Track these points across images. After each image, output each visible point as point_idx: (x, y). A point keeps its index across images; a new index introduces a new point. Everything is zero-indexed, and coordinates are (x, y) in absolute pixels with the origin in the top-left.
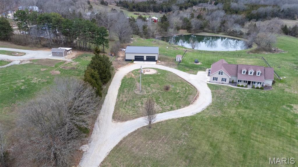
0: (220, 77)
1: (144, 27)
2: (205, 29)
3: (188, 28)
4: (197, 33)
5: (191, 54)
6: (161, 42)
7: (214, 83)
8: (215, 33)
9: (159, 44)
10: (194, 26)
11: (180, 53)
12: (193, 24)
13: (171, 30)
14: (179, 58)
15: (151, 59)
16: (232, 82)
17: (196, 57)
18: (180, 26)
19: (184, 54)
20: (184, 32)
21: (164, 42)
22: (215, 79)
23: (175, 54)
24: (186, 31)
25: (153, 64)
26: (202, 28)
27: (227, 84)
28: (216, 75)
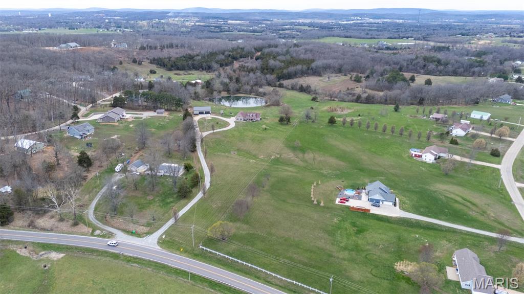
0: (239, 118)
1: (195, 93)
2: (241, 92)
3: (228, 91)
4: (235, 94)
5: (229, 110)
6: (210, 103)
7: (237, 121)
8: (247, 94)
9: (208, 104)
10: (232, 90)
11: (222, 109)
12: (231, 88)
13: (215, 93)
14: (222, 112)
15: (207, 113)
16: (244, 120)
17: (231, 111)
18: (221, 89)
19: (225, 110)
20: (224, 94)
21: (211, 103)
22: (238, 119)
23: (219, 110)
24: (226, 93)
25: (209, 115)
26: (238, 91)
27: (242, 121)
28: (238, 118)
